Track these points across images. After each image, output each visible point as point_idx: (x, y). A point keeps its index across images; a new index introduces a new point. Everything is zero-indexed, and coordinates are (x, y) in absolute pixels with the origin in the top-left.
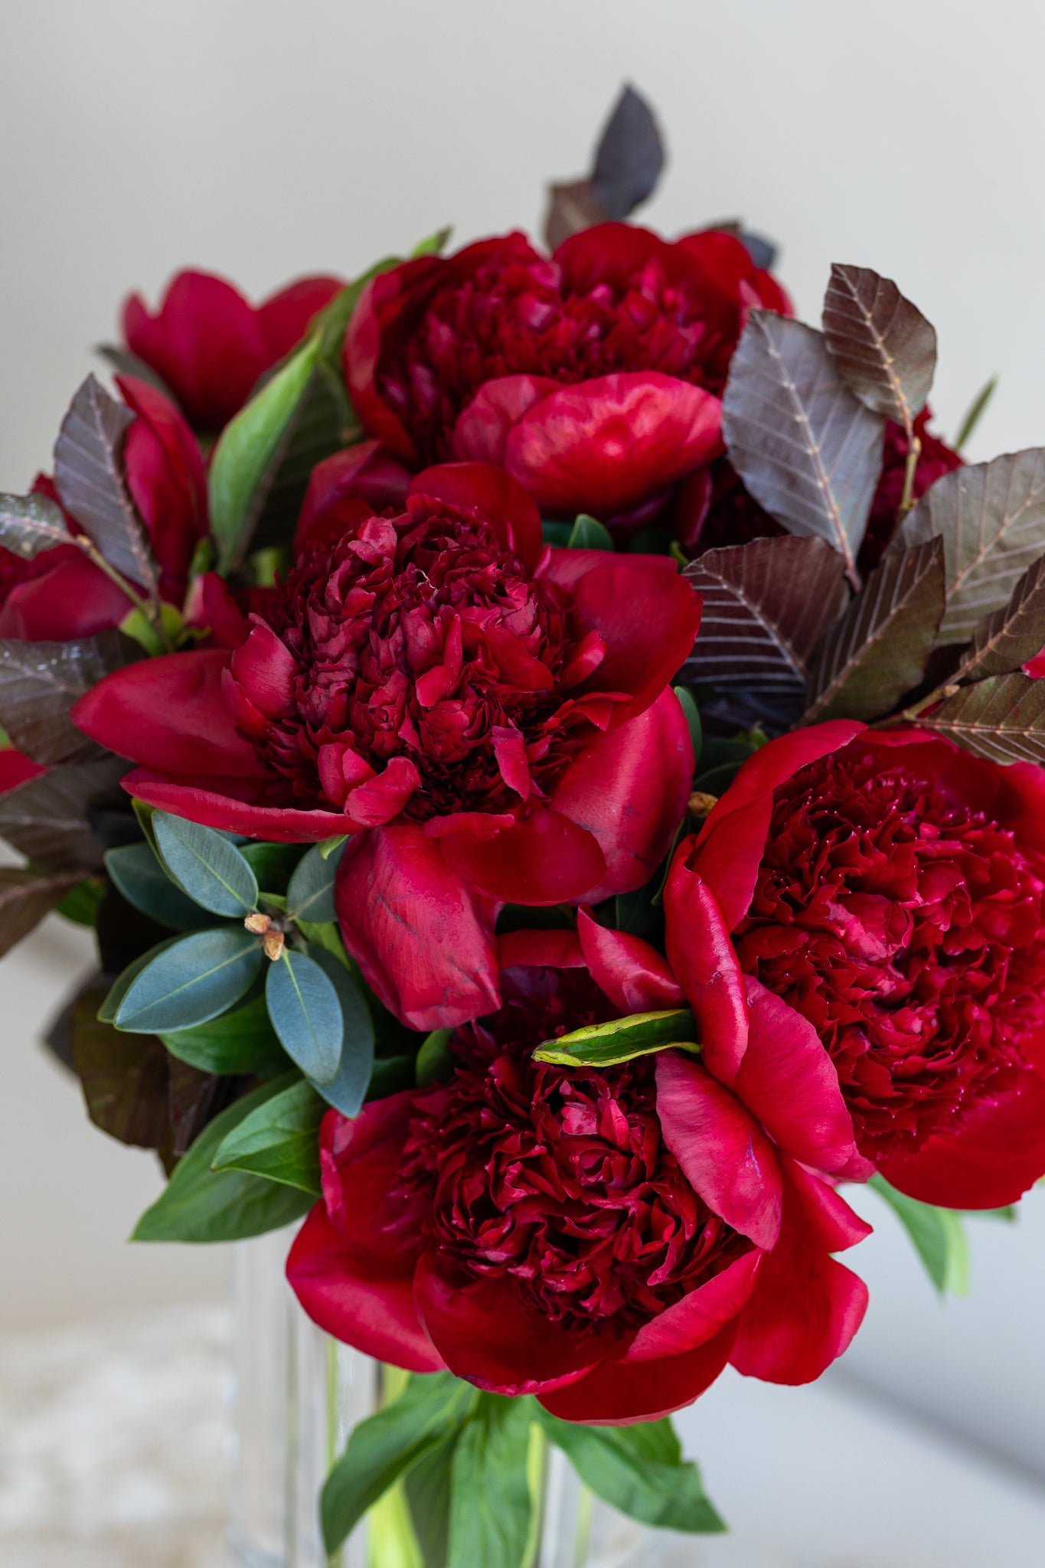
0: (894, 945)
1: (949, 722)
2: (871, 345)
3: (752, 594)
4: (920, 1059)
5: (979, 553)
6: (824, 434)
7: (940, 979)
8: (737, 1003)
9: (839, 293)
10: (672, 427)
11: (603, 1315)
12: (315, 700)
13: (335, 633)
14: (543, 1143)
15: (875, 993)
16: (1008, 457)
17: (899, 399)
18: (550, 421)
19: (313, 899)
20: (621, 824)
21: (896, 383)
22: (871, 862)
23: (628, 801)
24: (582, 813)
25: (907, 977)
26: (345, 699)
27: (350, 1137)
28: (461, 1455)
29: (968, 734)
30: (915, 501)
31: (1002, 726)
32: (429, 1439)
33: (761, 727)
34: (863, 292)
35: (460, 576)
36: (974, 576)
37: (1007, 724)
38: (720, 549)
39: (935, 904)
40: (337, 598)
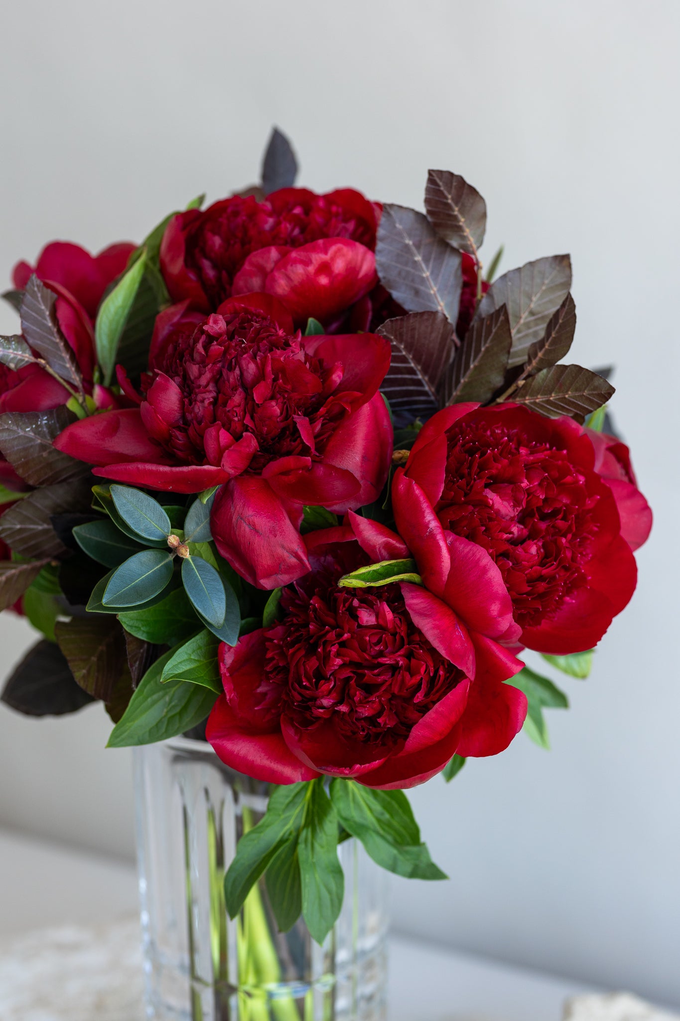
0: (517, 508)
1: (523, 399)
2: (452, 213)
3: (409, 348)
4: (539, 568)
5: (520, 318)
6: (431, 265)
7: (543, 526)
8: (442, 543)
9: (433, 186)
10: (352, 270)
11: (389, 726)
12: (196, 410)
13: (203, 373)
14: (349, 632)
15: (511, 536)
16: (531, 264)
17: (469, 240)
18: (289, 268)
19: (198, 529)
20: (362, 466)
21: (467, 232)
22: (499, 466)
23: (364, 453)
24: (340, 462)
25: (525, 527)
26: (212, 408)
27: (233, 658)
28: (301, 847)
29: (535, 403)
30: (484, 295)
31: (553, 395)
32: (282, 842)
33: (420, 420)
34: (446, 184)
35: (263, 339)
36: (519, 332)
37: (556, 393)
38: (393, 319)
39: (535, 485)
40: (203, 353)
